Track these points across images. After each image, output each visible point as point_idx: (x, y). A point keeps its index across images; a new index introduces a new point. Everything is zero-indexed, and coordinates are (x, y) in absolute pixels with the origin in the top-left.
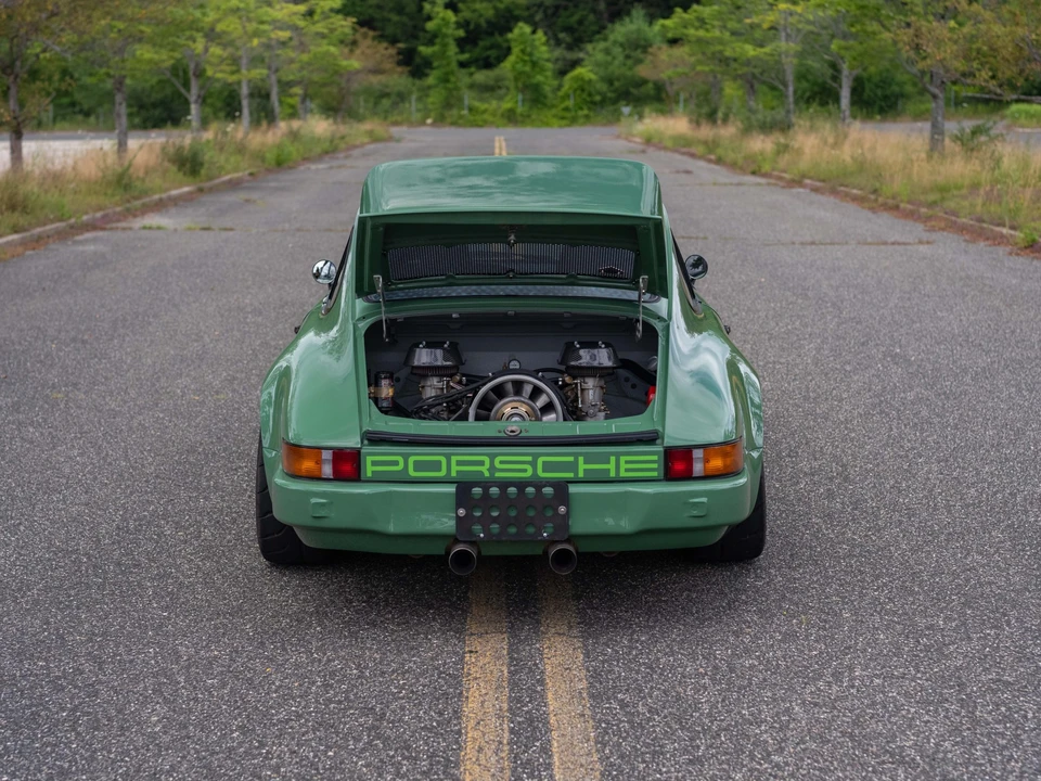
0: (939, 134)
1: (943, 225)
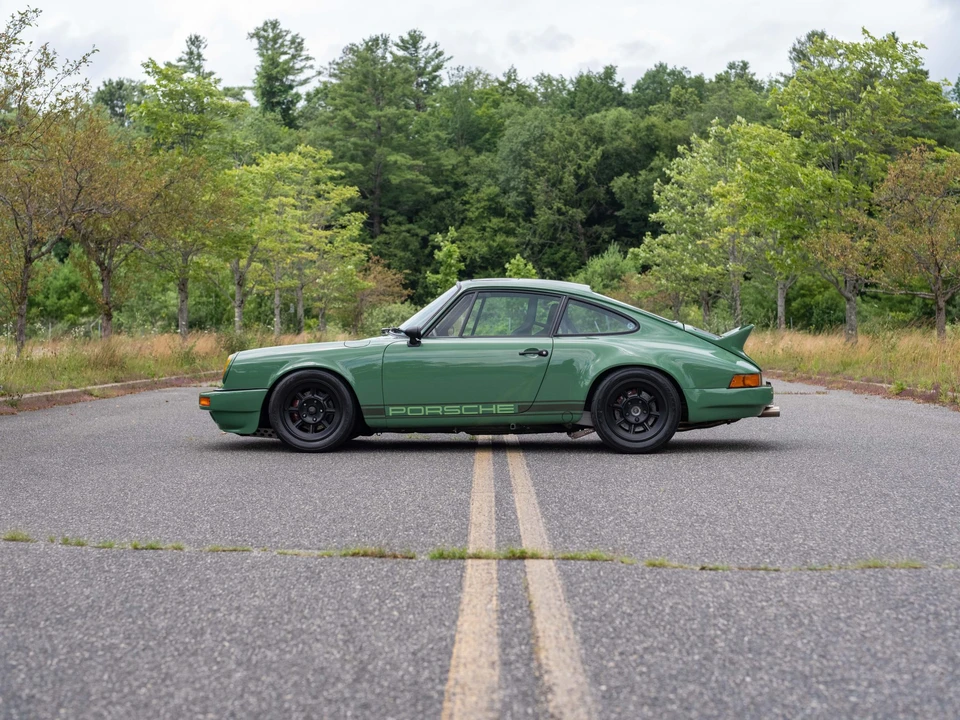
0: (852, 330)
1: (840, 386)
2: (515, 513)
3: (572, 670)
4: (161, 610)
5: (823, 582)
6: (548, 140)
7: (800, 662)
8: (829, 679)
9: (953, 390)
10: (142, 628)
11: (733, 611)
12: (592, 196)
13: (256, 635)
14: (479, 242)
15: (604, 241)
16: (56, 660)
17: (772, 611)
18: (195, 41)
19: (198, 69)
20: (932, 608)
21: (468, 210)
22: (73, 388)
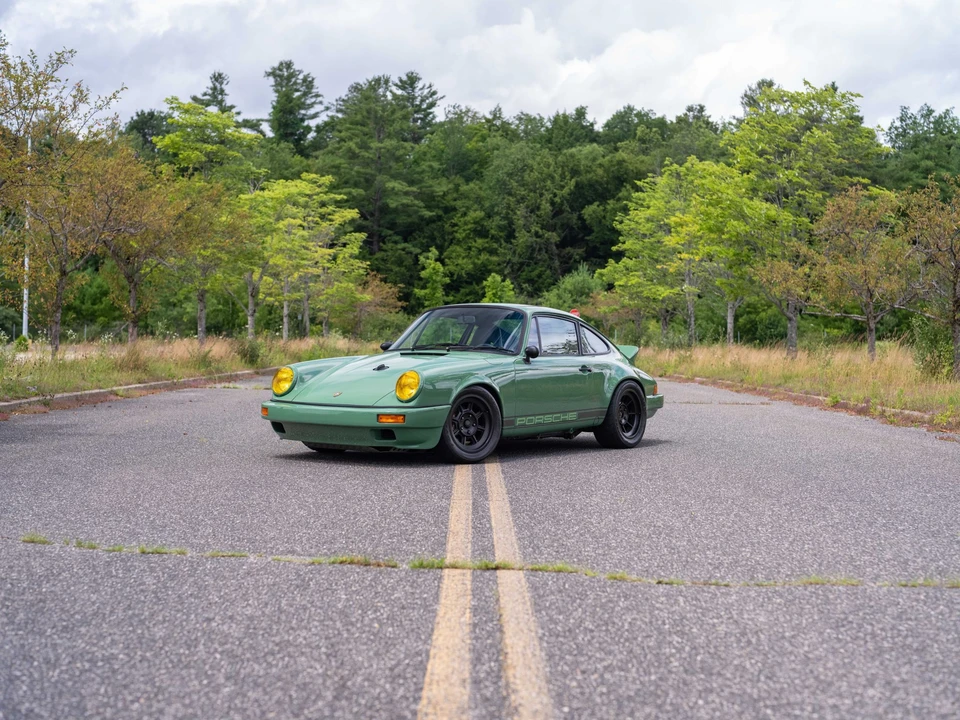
0: (792, 346)
1: (782, 397)
2: (489, 521)
3: (537, 689)
4: (160, 618)
5: (769, 599)
6: (528, 172)
7: (749, 683)
8: (775, 703)
9: (882, 404)
10: (140, 638)
11: (687, 628)
12: (565, 221)
13: (246, 646)
14: (465, 260)
15: (575, 261)
16: (57, 671)
17: (722, 629)
18: (218, 78)
19: (220, 103)
20: (869, 628)
21: (456, 232)
22: (100, 388)
